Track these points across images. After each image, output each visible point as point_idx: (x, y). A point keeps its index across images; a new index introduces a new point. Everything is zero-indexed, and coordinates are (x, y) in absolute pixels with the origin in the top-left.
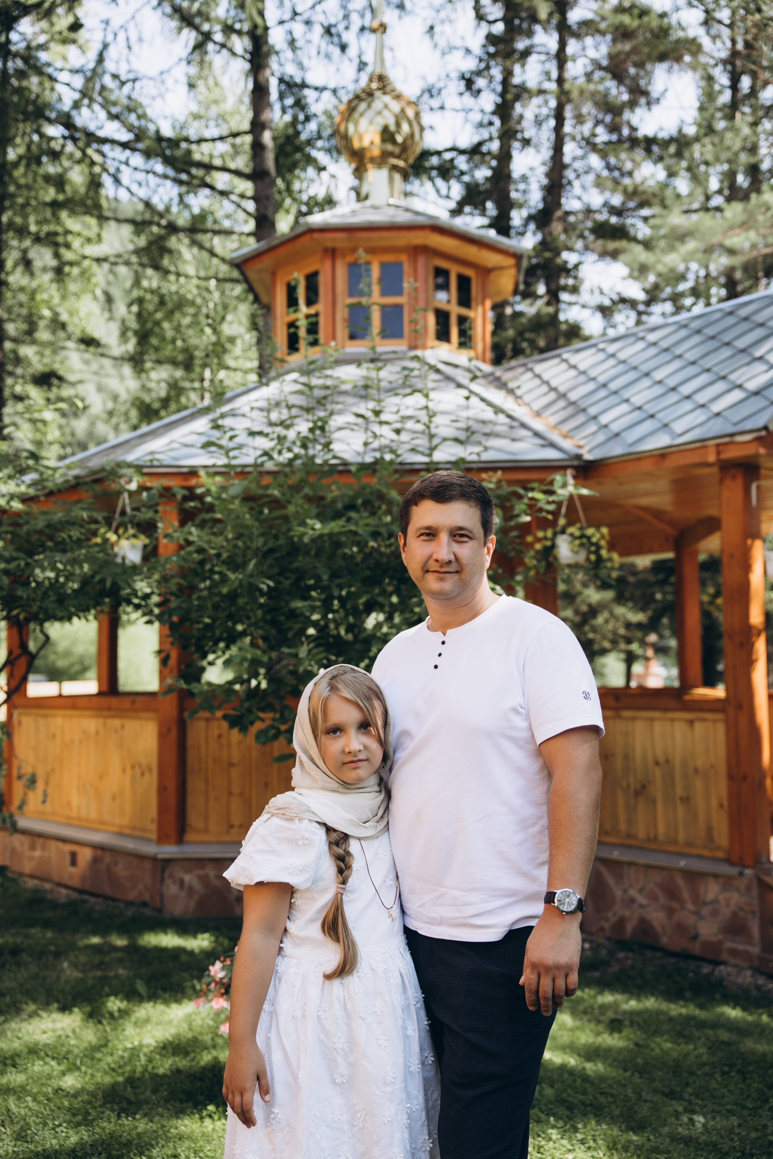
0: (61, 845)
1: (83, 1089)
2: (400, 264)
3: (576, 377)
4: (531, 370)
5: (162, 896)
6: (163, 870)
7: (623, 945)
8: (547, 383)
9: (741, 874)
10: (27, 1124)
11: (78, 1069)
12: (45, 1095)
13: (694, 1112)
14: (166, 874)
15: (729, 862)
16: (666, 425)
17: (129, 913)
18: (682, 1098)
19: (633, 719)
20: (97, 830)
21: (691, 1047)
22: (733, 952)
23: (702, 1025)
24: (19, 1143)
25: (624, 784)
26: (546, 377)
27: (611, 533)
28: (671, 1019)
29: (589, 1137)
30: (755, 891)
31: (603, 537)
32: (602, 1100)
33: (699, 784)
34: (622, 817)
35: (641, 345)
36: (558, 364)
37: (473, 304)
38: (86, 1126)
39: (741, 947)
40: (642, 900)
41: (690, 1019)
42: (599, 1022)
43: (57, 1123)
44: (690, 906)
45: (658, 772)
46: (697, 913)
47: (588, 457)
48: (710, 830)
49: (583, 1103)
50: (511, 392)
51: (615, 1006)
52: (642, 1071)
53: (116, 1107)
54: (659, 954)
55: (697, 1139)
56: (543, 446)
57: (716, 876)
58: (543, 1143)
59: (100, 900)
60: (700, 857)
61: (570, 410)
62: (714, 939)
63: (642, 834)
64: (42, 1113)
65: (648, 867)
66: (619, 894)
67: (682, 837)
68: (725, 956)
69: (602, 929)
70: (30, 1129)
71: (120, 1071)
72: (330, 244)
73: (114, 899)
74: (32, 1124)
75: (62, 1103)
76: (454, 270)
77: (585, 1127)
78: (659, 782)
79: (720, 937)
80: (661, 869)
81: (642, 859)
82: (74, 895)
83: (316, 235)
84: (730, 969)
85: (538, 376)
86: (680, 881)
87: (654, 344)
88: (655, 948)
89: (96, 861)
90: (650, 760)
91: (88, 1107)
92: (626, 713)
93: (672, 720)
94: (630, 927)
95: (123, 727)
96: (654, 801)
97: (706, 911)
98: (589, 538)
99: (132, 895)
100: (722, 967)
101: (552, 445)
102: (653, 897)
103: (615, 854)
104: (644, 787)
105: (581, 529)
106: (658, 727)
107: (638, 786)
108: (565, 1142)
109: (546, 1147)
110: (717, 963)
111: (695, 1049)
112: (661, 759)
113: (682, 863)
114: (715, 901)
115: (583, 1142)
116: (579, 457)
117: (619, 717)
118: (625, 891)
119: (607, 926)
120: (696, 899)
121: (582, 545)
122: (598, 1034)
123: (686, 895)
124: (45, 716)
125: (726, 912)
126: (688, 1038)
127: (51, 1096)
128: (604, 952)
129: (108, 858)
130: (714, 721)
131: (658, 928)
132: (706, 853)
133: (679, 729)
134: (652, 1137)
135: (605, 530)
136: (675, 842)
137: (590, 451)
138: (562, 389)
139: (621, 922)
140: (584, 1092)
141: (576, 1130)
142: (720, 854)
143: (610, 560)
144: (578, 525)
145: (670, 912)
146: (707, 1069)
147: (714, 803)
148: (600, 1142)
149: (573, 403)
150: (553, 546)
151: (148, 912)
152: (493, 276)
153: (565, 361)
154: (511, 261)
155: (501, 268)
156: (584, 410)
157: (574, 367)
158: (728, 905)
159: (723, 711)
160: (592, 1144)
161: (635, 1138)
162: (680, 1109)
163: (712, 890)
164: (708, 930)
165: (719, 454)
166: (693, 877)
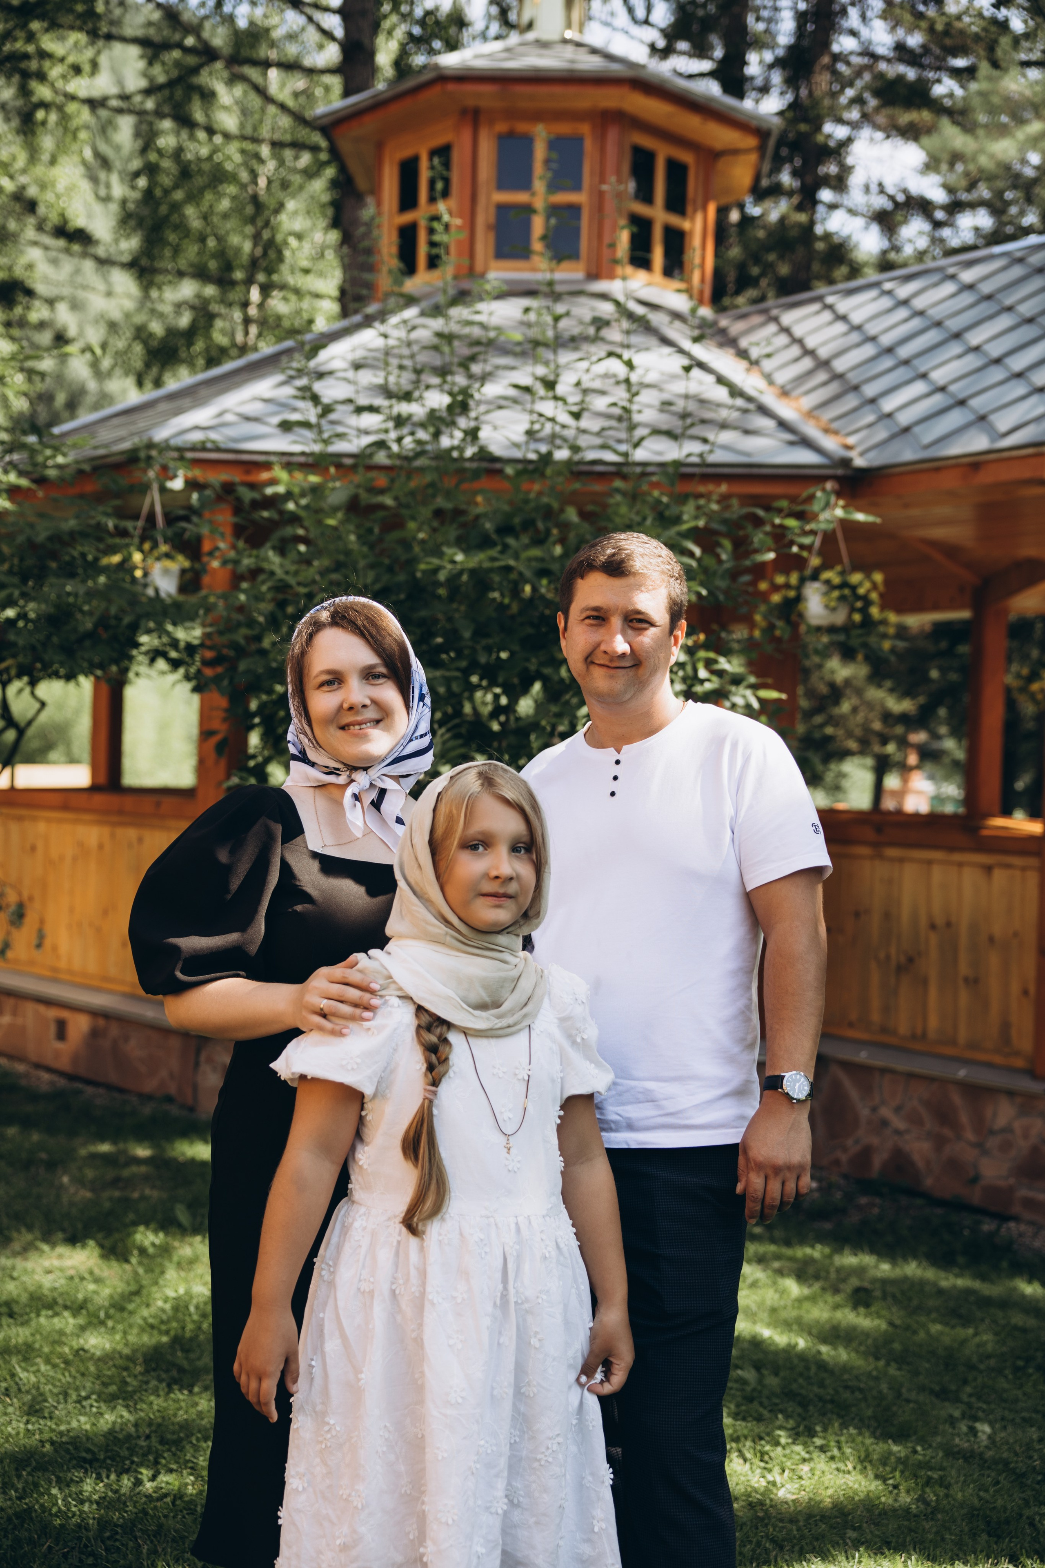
0: (42, 1009)
1: (114, 1351)
2: (580, 140)
3: (845, 334)
4: (776, 319)
5: (195, 1088)
6: (198, 1052)
7: (867, 1186)
8: (800, 342)
10: (42, 1394)
11: (102, 1323)
12: (61, 1356)
13: (976, 1419)
14: (203, 1057)
15: (1032, 1073)
16: (982, 418)
17: (147, 1110)
18: (957, 1400)
19: (901, 860)
20: (98, 990)
21: (971, 1331)
22: (1029, 1203)
23: (986, 1302)
24: (34, 1419)
25: (882, 955)
26: (798, 331)
27: (886, 582)
28: (941, 1292)
29: (832, 1444)
31: (875, 586)
32: (847, 1395)
33: (994, 960)
34: (876, 1003)
35: (949, 288)
36: (818, 313)
37: (689, 209)
38: (124, 1399)
39: (1041, 1197)
40: (898, 1123)
41: (968, 1292)
42: (836, 1291)
43: (83, 1394)
44: (970, 1135)
45: (934, 939)
46: (979, 1146)
47: (859, 462)
48: (1005, 1027)
49: (820, 1399)
50: (743, 354)
51: (860, 1271)
52: (901, 1359)
53: (164, 1376)
54: (919, 1202)
55: (981, 1454)
56: (792, 443)
57: (1011, 1094)
58: (768, 1448)
59: (101, 1091)
60: (989, 1065)
61: (834, 388)
62: (1002, 1183)
63: (903, 1029)
64: (60, 1380)
65: (911, 1076)
66: (864, 1112)
67: (963, 1035)
68: (1017, 1209)
69: (837, 1162)
70: (46, 1401)
71: (163, 1327)
72: (471, 103)
73: (121, 1090)
74: (48, 1394)
75: (87, 1369)
76: (663, 152)
77: (825, 1430)
78: (934, 955)
79: (1012, 1181)
80: (931, 1079)
81: (902, 1064)
82: (62, 1082)
83: (451, 87)
84: (1023, 1227)
85: (786, 330)
86: (957, 1099)
87: (970, 287)
88: (914, 1192)
89: (95, 1034)
90: (923, 922)
91: (125, 1374)
92: (892, 852)
93: (960, 865)
94: (878, 1161)
95: (140, 840)
96: (925, 982)
97: (992, 1143)
98: (853, 588)
99: (150, 1086)
100: (1012, 1225)
101: (806, 442)
102: (915, 1120)
103: (863, 1056)
104: (911, 960)
105: (842, 573)
106: (937, 873)
107: (903, 959)
108: (798, 1448)
109: (772, 1454)
110: (1004, 1218)
111: (976, 1334)
112: (940, 921)
113: (962, 1073)
114: (1008, 1129)
115: (822, 1449)
116: (846, 462)
117: (881, 857)
118: (874, 1109)
119: (844, 1158)
120: (980, 1125)
121: (842, 598)
122: (836, 1307)
123: (964, 1118)
124: (20, 819)
125: (1022, 1146)
126: (966, 1321)
127: (71, 1357)
128: (838, 1195)
129: (114, 1030)
130: (1024, 869)
131: (920, 1164)
132: (998, 1059)
133: (970, 878)
134: (919, 1448)
135: (878, 577)
136: (953, 1042)
137: (862, 454)
138: (824, 353)
139: (866, 1153)
140: (822, 1385)
141: (812, 1434)
142: (1019, 1063)
143: (884, 622)
144: (839, 568)
145: (940, 1142)
146: (992, 1362)
147: (1015, 988)
148: (848, 1451)
149: (840, 377)
150: (799, 599)
151: (174, 1110)
152: (722, 164)
153: (830, 307)
154: (751, 142)
155: (735, 152)
156: (856, 388)
157: (843, 318)
158: (1026, 1136)
159: (1037, 854)
160: (835, 1452)
161: (895, 1448)
162: (957, 1414)
163: (1004, 1113)
164: (994, 1170)
166: (976, 1093)
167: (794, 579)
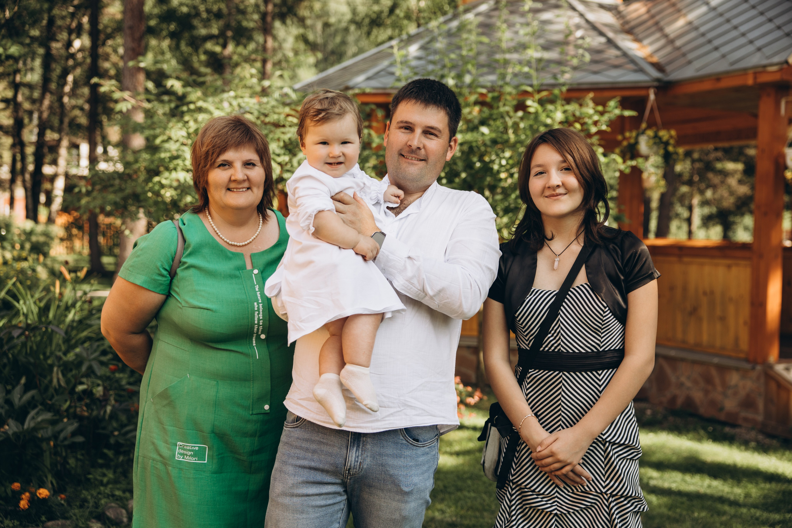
7: (673, 412)
9: (754, 369)
15: (747, 360)
16: (724, 56)
19: (691, 263)
22: (746, 420)
25: (682, 307)
27: (678, 134)
30: (762, 380)
31: (671, 137)
33: (731, 309)
34: (679, 329)
39: (750, 416)
40: (688, 384)
44: (719, 389)
45: (705, 299)
46: (724, 394)
47: (665, 79)
48: (737, 340)
54: (695, 419)
56: (636, 71)
57: (737, 369)
60: (729, 357)
61: (662, 42)
62: (734, 410)
63: (691, 341)
65: (694, 362)
66: (673, 379)
67: (718, 344)
68: (740, 422)
69: (661, 403)
78: (705, 307)
79: (738, 409)
80: (702, 363)
81: (690, 357)
84: (743, 430)
86: (714, 372)
88: (694, 415)
90: (701, 292)
92: (686, 259)
93: (717, 265)
94: (680, 401)
96: (701, 320)
97: (729, 392)
98: (660, 138)
101: (641, 70)
102: (696, 382)
103: (673, 353)
104: (695, 309)
105: (655, 131)
106: (707, 269)
107: (692, 309)
110: (735, 426)
112: (708, 291)
113: (716, 360)
114: (736, 386)
116: (658, 80)
117: (681, 261)
118: (678, 378)
119: (664, 400)
120: (724, 384)
121: (655, 142)
123: (717, 381)
125: (742, 393)
128: (659, 417)
130: (745, 266)
131: (698, 403)
132: (733, 354)
133: (721, 271)
135: (673, 133)
136: (714, 347)
139: (674, 399)
142: (742, 355)
145: (706, 392)
147: (741, 321)
149: (666, 36)
150: (637, 143)
156: (672, 42)
158: (744, 389)
163: (734, 378)
164: (730, 405)
165: (755, 78)
166: (722, 369)
167: (634, 134)
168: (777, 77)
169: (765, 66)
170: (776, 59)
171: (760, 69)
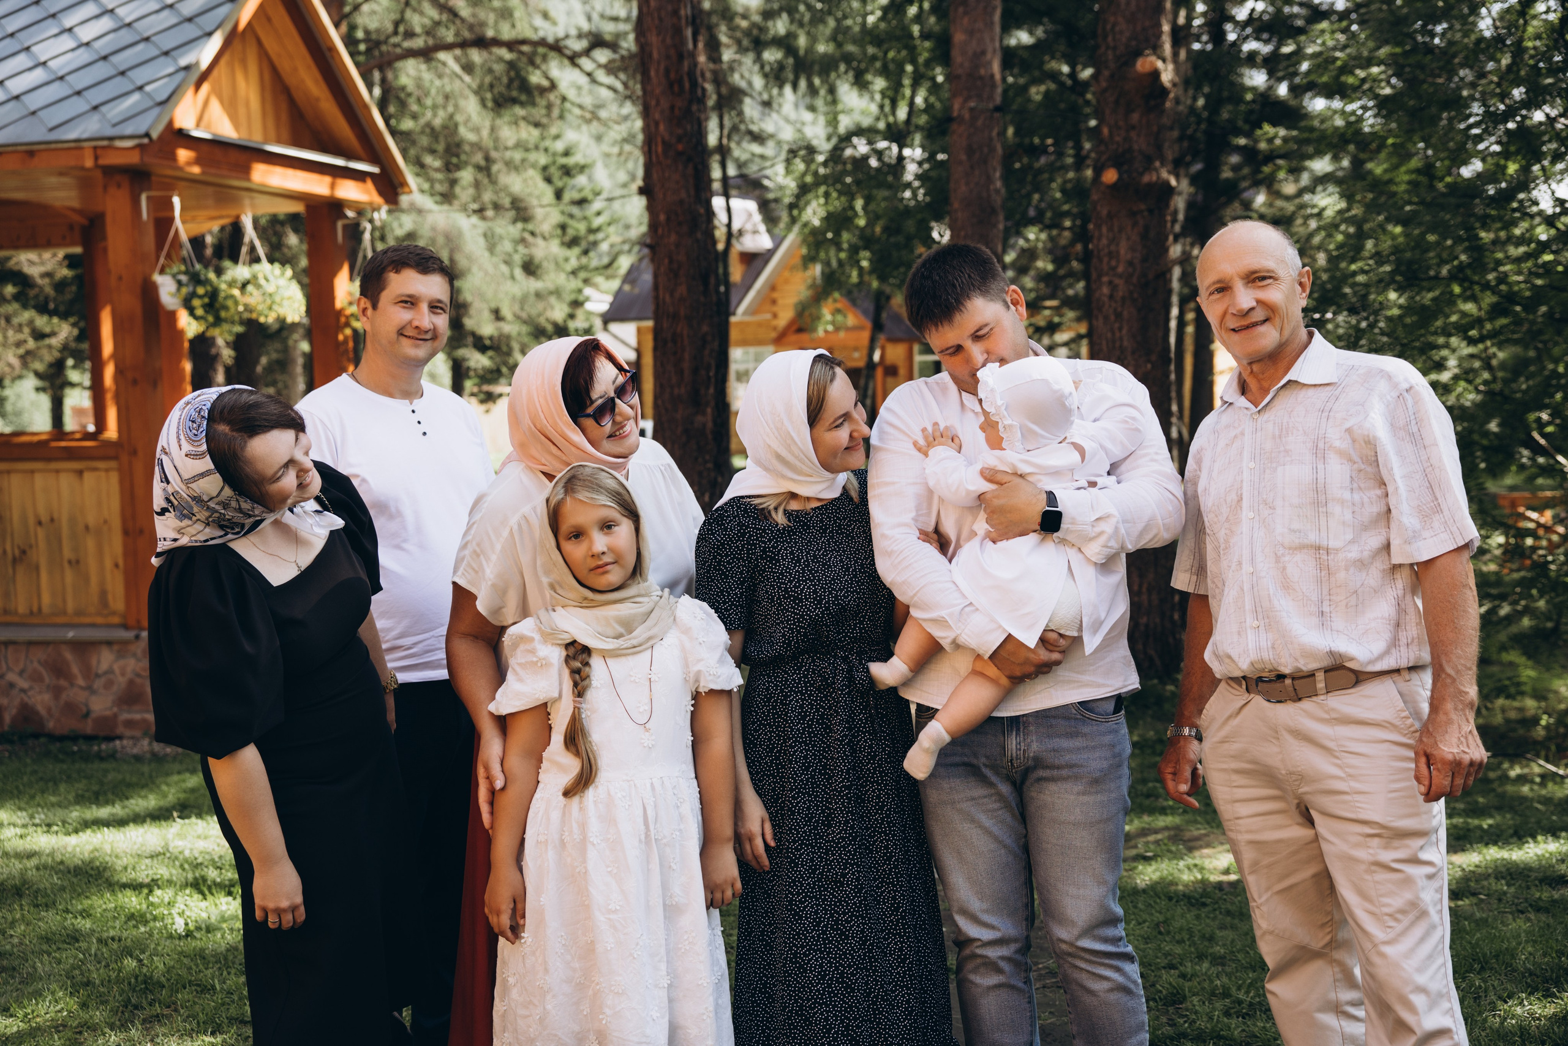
9: (137, 637)
15: (125, 627)
16: (33, 113)
19: (8, 472)
22: (129, 724)
33: (90, 543)
39: (137, 717)
40: (23, 684)
44: (81, 682)
45: (41, 533)
46: (90, 689)
48: (103, 594)
54: (43, 741)
57: (109, 643)
60: (93, 625)
62: (108, 713)
63: (22, 609)
65: (30, 644)
67: (70, 606)
68: (120, 730)
78: (42, 544)
79: (115, 709)
80: (45, 643)
81: (22, 636)
84: (125, 742)
86: (68, 656)
88: (39, 735)
90: (31, 521)
93: (57, 471)
94: (8, 717)
96: (37, 568)
97: (98, 684)
100: (118, 742)
102: (36, 678)
104: (24, 552)
106: (39, 480)
107: (17, 552)
110: (111, 739)
112: (45, 518)
113: (71, 634)
114: (110, 671)
118: (2, 676)
120: (89, 673)
123: (75, 669)
125: (121, 681)
130: (107, 470)
131: (43, 712)
132: (99, 620)
133: (66, 481)
136: (64, 613)
142: (116, 620)
145: (57, 691)
147: (108, 564)
158: (123, 674)
159: (115, 458)
163: (105, 660)
164: (101, 704)
165: (96, 158)
166: (82, 647)
168: (134, 159)
169: (111, 139)
170: (129, 129)
171: (105, 143)
